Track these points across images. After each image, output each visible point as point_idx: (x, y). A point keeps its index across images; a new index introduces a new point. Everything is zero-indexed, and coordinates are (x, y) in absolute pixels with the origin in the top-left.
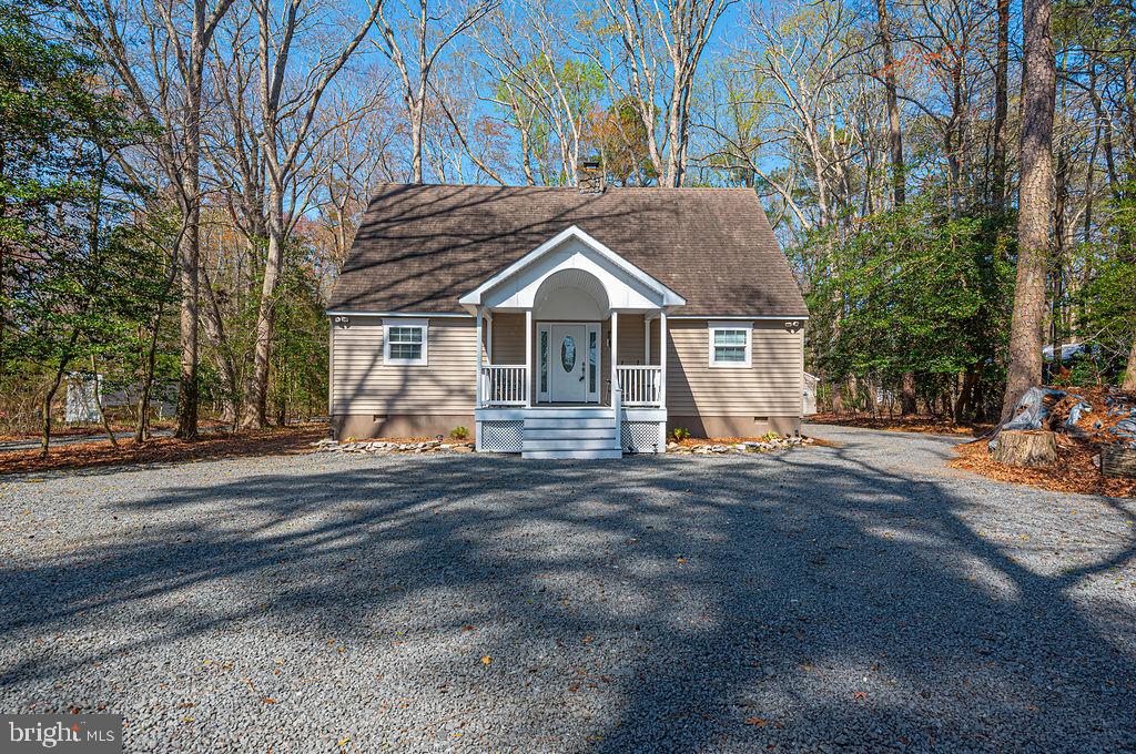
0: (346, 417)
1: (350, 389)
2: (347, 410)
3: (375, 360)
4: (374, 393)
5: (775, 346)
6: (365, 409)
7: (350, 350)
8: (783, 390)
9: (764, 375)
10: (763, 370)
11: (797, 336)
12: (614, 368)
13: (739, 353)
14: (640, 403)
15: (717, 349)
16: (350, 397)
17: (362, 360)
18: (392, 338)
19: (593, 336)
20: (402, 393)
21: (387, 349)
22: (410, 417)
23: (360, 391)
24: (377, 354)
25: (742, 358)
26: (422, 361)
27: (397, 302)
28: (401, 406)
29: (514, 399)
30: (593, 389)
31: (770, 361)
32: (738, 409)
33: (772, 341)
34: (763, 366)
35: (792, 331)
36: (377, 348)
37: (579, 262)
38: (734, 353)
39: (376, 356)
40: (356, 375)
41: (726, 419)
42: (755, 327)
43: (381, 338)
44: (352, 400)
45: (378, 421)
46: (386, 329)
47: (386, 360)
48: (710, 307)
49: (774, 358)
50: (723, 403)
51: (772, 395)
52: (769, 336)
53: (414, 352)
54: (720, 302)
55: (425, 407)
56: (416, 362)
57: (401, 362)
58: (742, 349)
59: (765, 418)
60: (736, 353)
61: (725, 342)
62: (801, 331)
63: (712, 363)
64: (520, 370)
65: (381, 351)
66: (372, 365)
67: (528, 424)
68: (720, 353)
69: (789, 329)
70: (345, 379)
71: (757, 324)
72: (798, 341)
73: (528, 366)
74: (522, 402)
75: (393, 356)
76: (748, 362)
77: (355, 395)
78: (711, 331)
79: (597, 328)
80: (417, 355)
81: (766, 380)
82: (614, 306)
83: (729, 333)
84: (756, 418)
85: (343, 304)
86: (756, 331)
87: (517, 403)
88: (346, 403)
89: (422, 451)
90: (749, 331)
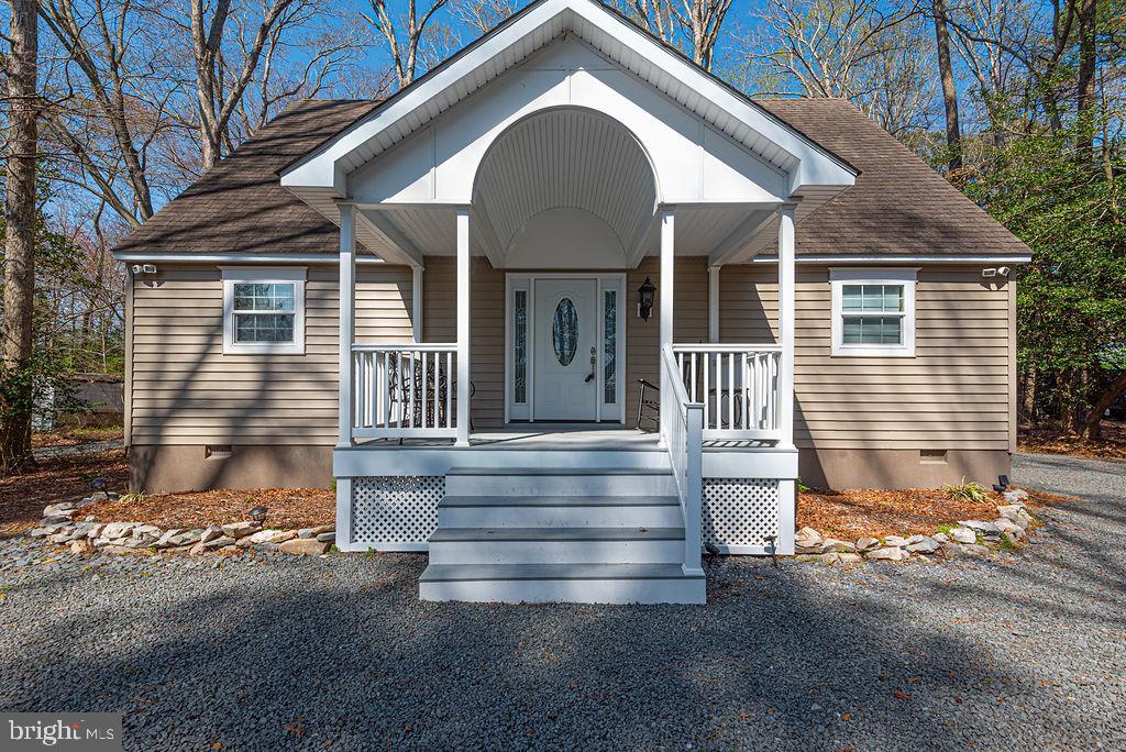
0: (157, 449)
1: (164, 397)
2: (160, 437)
3: (209, 345)
4: (208, 405)
5: (963, 315)
6: (192, 435)
7: (166, 324)
8: (979, 399)
9: (942, 371)
10: (941, 361)
11: (1004, 296)
12: (668, 348)
13: (890, 329)
14: (730, 434)
15: (848, 321)
16: (162, 413)
17: (188, 344)
18: (238, 304)
19: (610, 299)
20: (260, 403)
21: (229, 323)
22: (275, 450)
23: (183, 401)
24: (213, 333)
25: (896, 338)
26: (296, 346)
27: (251, 238)
28: (258, 429)
29: (430, 425)
30: (610, 397)
31: (953, 343)
32: (893, 435)
33: (956, 305)
34: (941, 352)
35: (993, 287)
36: (215, 321)
37: (581, 90)
38: (882, 329)
39: (211, 336)
40: (175, 371)
41: (869, 454)
42: (921, 278)
43: (217, 303)
44: (168, 418)
45: (216, 456)
46: (228, 286)
47: (228, 345)
48: (835, 240)
49: (959, 335)
50: (862, 424)
51: (958, 408)
52: (952, 296)
53: (281, 328)
54: (851, 233)
55: (303, 429)
56: (285, 348)
57: (257, 347)
58: (895, 321)
59: (941, 453)
60: (887, 328)
61: (865, 307)
62: (1012, 286)
63: (837, 347)
64: (443, 355)
65: (220, 326)
66: (205, 354)
67: (456, 487)
68: (853, 329)
69: (986, 282)
70: (157, 379)
71: (925, 273)
72: (1004, 305)
73: (462, 346)
74: (447, 432)
75: (241, 336)
76: (908, 346)
77: (173, 409)
78: (837, 286)
79: (620, 285)
80: (286, 335)
81: (944, 380)
82: (668, 201)
83: (871, 290)
84: (924, 453)
85: (150, 241)
86: (925, 286)
87: (436, 432)
88: (157, 421)
89: (208, 549)
90: (909, 287)
